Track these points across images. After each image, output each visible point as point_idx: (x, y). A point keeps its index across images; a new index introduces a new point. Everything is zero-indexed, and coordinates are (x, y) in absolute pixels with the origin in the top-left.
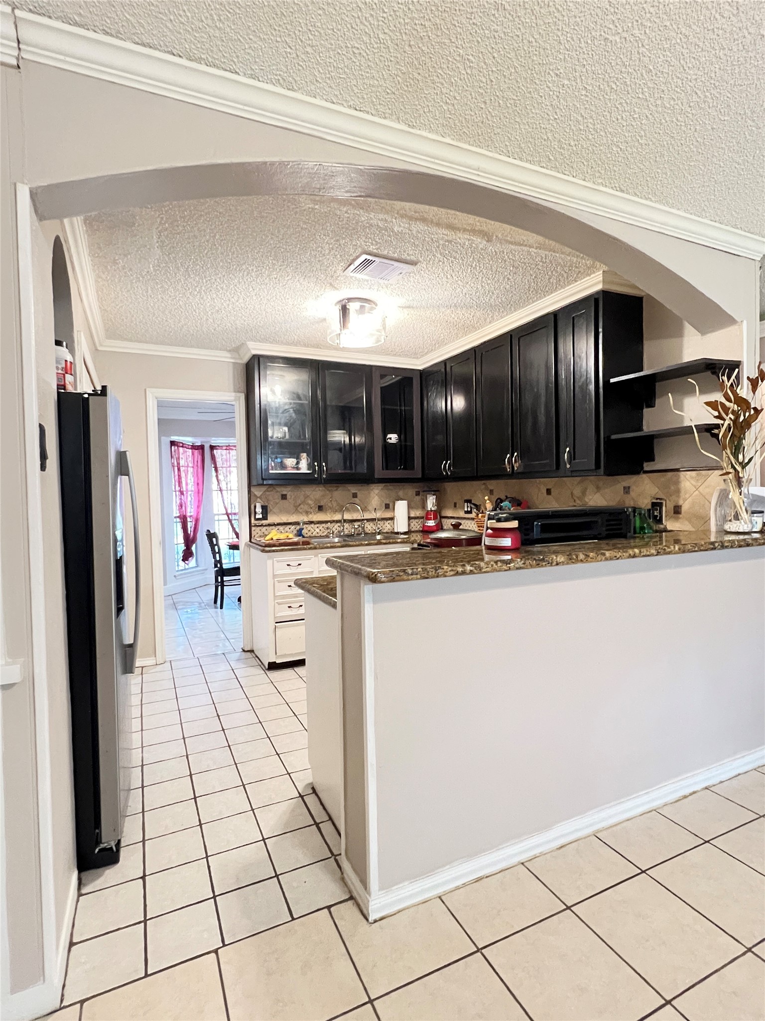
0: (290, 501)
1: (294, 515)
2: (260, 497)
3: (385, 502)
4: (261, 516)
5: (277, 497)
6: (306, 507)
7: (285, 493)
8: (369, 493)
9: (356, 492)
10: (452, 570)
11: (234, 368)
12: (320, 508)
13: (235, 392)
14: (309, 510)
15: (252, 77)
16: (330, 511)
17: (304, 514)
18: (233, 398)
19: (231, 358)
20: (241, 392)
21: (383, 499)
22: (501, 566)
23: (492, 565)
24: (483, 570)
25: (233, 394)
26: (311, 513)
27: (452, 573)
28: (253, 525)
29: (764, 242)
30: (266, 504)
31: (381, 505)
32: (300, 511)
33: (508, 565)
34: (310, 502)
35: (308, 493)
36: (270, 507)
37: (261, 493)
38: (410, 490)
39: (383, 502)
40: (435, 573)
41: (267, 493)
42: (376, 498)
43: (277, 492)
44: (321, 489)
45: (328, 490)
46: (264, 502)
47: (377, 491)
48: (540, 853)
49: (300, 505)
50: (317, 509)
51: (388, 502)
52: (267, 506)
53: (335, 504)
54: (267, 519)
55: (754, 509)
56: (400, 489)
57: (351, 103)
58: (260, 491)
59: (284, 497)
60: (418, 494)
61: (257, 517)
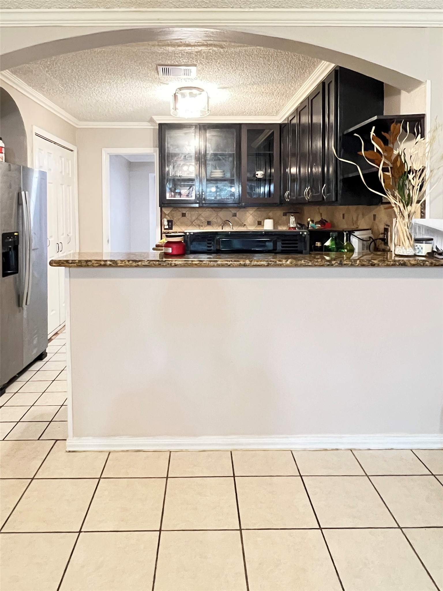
0: (188, 217)
1: (190, 227)
2: (168, 215)
3: (258, 220)
4: (167, 227)
5: (179, 215)
6: (198, 222)
7: (184, 212)
8: (245, 213)
9: (236, 212)
10: (97, 263)
11: (154, 132)
12: (209, 223)
13: (154, 147)
14: (201, 224)
15: (17, 8)
16: (216, 225)
17: (197, 226)
18: (152, 151)
19: (151, 126)
20: (156, 147)
21: (256, 217)
22: (131, 263)
23: (125, 263)
24: (119, 265)
25: (152, 149)
26: (202, 226)
27: (97, 265)
28: (163, 232)
29: (442, 13)
30: (172, 219)
31: (254, 222)
32: (195, 224)
33: (137, 263)
34: (202, 219)
35: (201, 213)
36: (175, 220)
37: (169, 212)
38: (279, 213)
39: (256, 220)
40: (86, 264)
41: (173, 212)
42: (251, 217)
43: (179, 211)
44: (209, 210)
45: (214, 211)
46: (170, 218)
47: (251, 212)
48: (186, 450)
49: (194, 220)
50: (206, 224)
51: (260, 220)
52: (172, 220)
53: (219, 220)
54: (172, 229)
55: (418, 237)
56: (270, 211)
57: (69, 6)
58: (168, 211)
59: (184, 215)
60: (285, 214)
61: (166, 227)
